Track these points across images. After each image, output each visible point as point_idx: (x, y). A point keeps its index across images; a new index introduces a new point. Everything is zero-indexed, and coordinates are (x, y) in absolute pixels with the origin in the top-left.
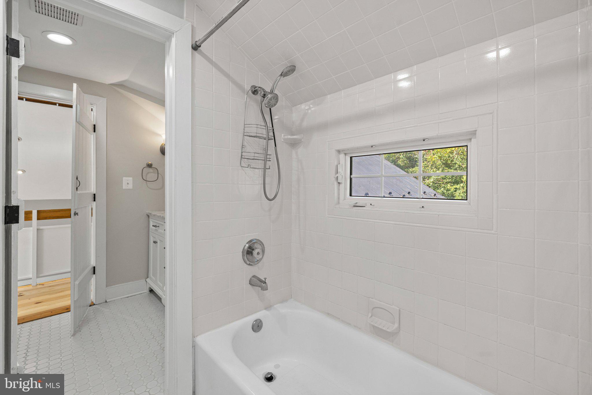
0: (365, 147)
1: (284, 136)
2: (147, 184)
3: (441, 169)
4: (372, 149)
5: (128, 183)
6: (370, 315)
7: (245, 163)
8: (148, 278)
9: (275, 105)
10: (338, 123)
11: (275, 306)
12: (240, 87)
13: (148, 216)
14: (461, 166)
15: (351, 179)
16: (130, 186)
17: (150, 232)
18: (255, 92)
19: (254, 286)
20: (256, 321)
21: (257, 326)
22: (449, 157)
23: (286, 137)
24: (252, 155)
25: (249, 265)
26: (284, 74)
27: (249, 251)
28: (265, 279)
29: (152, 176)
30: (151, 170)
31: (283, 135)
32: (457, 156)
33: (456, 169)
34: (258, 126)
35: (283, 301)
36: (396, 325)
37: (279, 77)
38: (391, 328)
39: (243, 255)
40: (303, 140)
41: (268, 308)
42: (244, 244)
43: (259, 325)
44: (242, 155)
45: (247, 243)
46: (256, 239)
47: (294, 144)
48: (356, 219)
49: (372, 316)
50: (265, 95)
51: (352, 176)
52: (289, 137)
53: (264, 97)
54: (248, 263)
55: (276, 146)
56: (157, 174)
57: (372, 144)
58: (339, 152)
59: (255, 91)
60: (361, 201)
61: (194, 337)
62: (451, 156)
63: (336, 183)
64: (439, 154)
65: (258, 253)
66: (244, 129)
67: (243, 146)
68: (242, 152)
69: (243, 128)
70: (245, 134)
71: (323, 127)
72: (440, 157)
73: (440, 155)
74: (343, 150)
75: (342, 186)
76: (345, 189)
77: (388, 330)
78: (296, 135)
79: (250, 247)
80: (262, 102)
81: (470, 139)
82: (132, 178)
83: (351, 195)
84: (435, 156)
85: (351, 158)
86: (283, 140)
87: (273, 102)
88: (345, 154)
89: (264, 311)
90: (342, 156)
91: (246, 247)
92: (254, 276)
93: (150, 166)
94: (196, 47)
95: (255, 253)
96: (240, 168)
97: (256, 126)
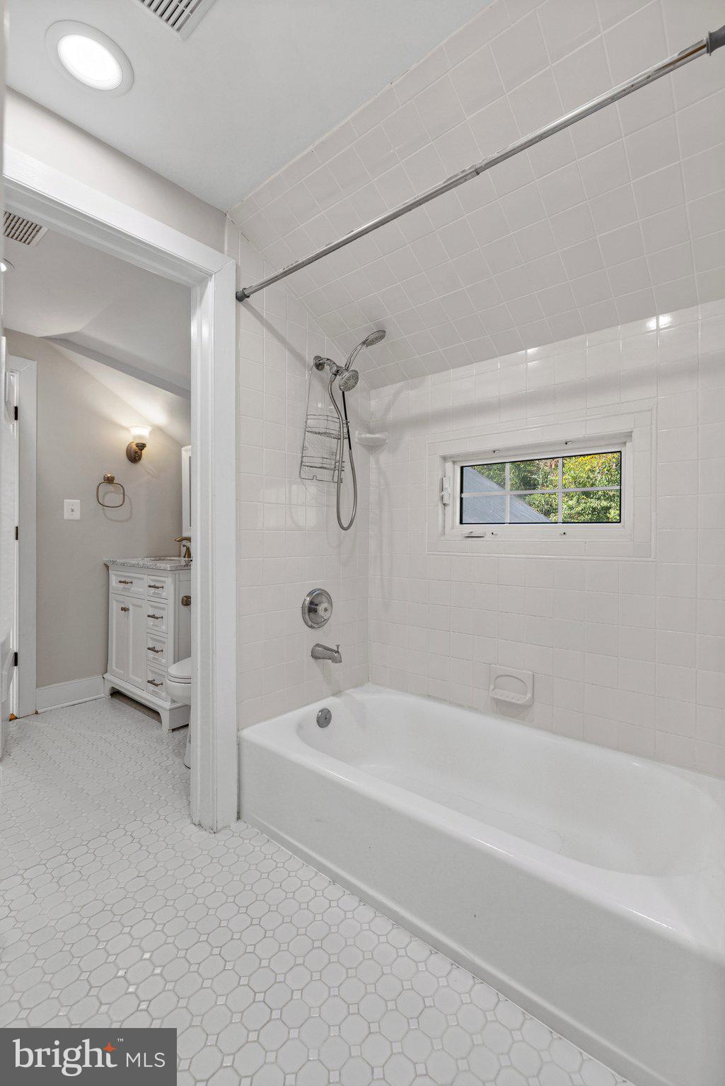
0: (485, 452)
1: (359, 434)
2: (104, 513)
3: (575, 499)
4: (494, 455)
5: (72, 509)
6: (492, 687)
7: (306, 472)
8: (107, 672)
9: (353, 387)
10: (443, 416)
11: (347, 691)
12: (299, 357)
13: (107, 567)
14: (607, 494)
15: (461, 499)
16: (77, 515)
17: (110, 594)
18: (319, 366)
19: (319, 658)
20: (321, 711)
21: (324, 719)
22: (588, 478)
23: (363, 436)
24: (318, 462)
25: (311, 627)
26: (367, 343)
27: (312, 608)
28: (338, 647)
29: (112, 497)
30: (111, 487)
31: (357, 432)
32: (599, 476)
33: (599, 499)
34: (330, 418)
35: (358, 685)
36: (529, 695)
37: (359, 347)
38: (523, 699)
39: (303, 613)
40: (387, 441)
41: (337, 693)
42: (303, 598)
43: (327, 717)
44: (302, 462)
45: (308, 595)
46: (319, 590)
47: (373, 447)
48: (471, 554)
49: (494, 688)
50: (338, 371)
51: (463, 495)
52: (369, 436)
53: (336, 375)
54: (310, 623)
55: (350, 448)
56: (122, 495)
57: (495, 448)
58: (445, 459)
59: (320, 364)
60: (477, 530)
61: (238, 730)
62: (591, 476)
63: (440, 505)
64: (572, 472)
65: (326, 610)
66: (306, 422)
67: (303, 448)
68: (302, 457)
69: (305, 420)
70: (307, 429)
71: (421, 422)
72: (573, 478)
73: (575, 475)
74: (451, 457)
75: (449, 509)
76: (454, 513)
77: (519, 702)
78: (377, 433)
79: (311, 603)
80: (332, 382)
81: (625, 443)
82: (79, 501)
83: (461, 522)
84: (566, 476)
85: (462, 468)
86: (357, 440)
87: (351, 382)
88: (454, 462)
89: (332, 698)
90: (449, 465)
91: (307, 602)
92: (318, 645)
93: (110, 480)
94: (241, 297)
95: (321, 608)
96: (299, 480)
97: (326, 418)
